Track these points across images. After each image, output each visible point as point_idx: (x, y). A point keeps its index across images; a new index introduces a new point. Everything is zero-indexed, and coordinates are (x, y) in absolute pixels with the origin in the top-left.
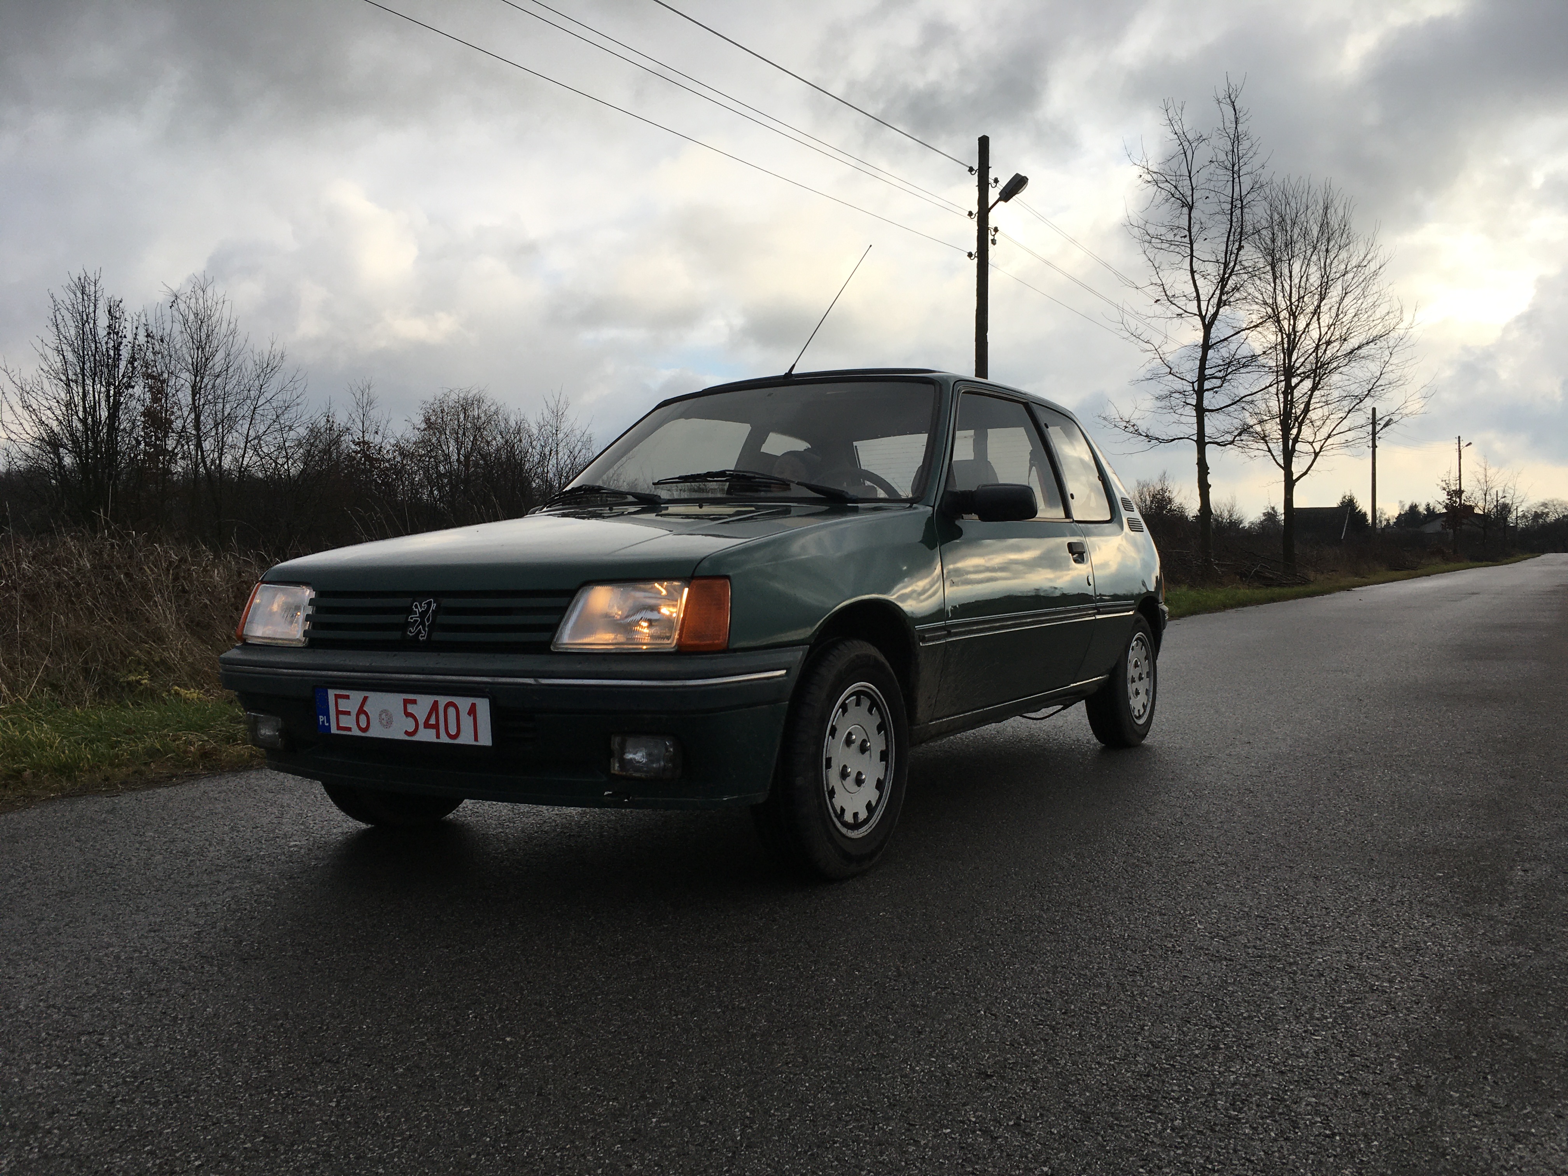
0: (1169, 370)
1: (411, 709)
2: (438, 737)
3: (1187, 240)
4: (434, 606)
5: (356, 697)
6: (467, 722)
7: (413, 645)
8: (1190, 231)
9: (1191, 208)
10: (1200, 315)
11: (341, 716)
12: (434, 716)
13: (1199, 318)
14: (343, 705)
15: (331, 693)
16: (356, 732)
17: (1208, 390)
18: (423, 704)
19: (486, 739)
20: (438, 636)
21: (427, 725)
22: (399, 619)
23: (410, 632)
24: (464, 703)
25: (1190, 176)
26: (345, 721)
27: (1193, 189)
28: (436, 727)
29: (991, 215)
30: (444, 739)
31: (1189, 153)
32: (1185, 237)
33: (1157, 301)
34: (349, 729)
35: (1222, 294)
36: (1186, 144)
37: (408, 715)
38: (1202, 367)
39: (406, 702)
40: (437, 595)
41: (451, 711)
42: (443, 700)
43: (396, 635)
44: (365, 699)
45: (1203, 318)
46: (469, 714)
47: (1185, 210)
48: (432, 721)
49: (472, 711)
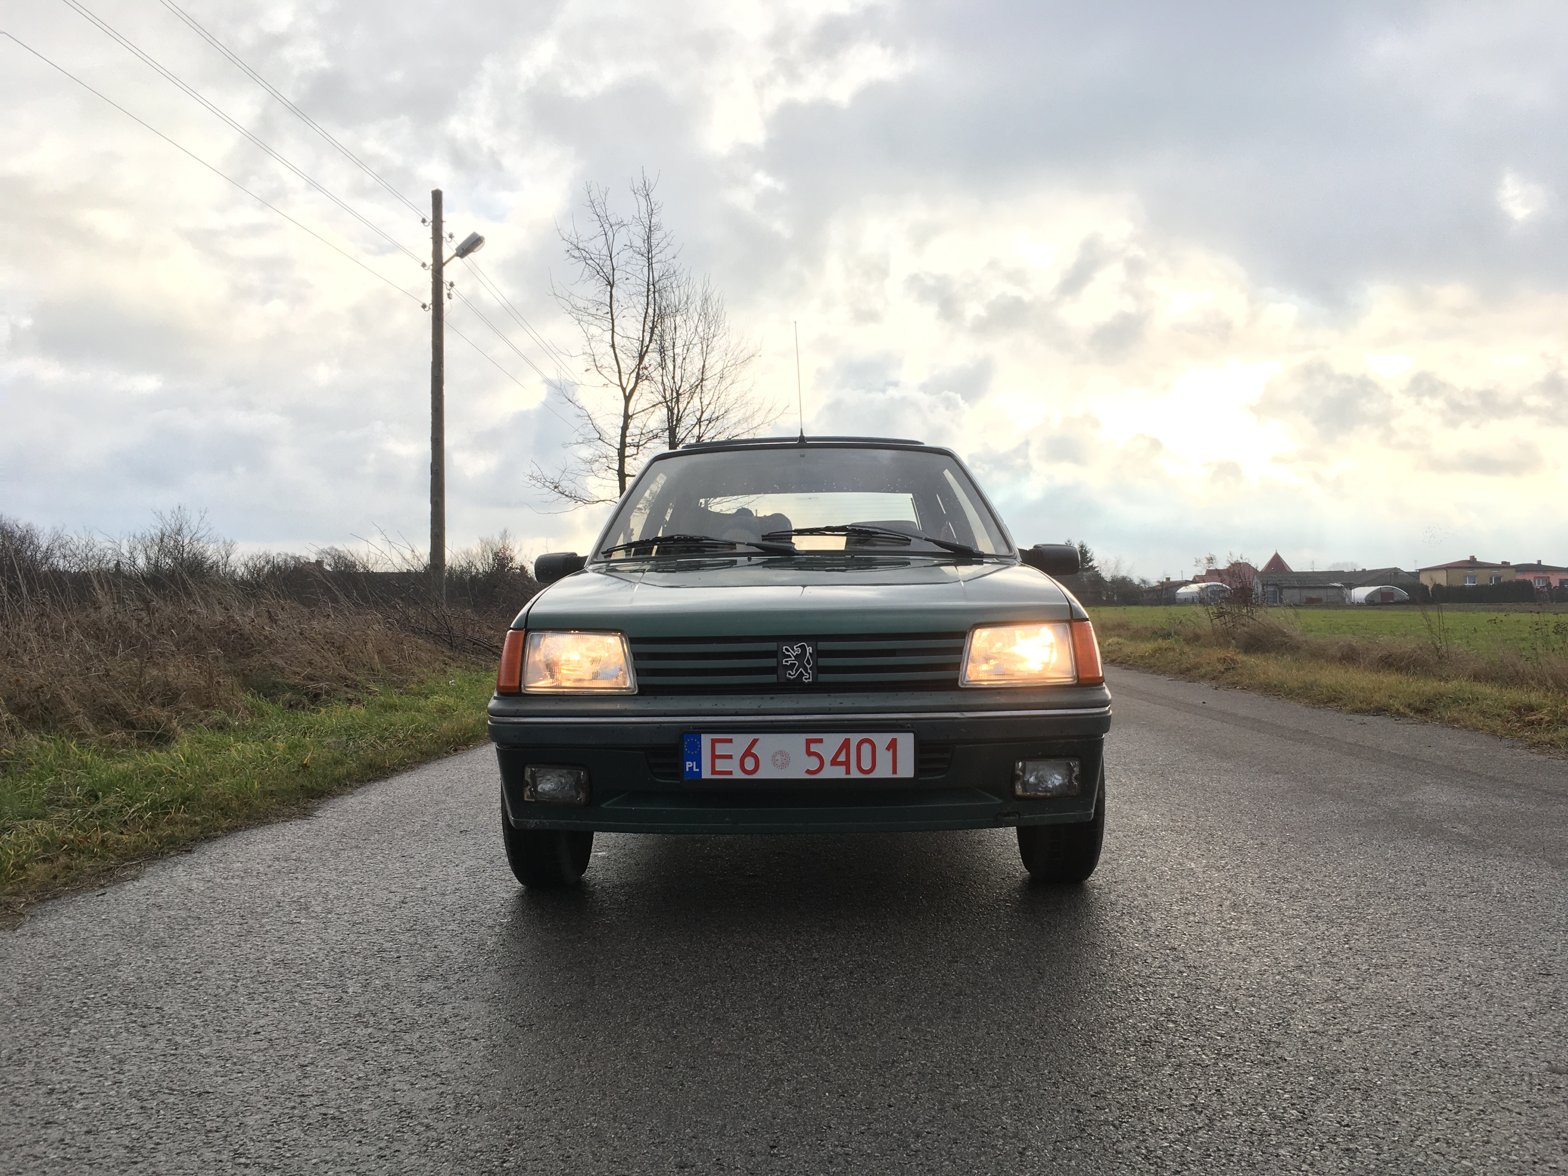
0: (598, 436)
1: (814, 748)
2: (848, 772)
3: (609, 315)
4: (809, 650)
5: (741, 741)
6: (884, 758)
7: (796, 687)
8: (611, 307)
9: (612, 287)
10: (621, 385)
11: (717, 761)
12: (843, 753)
13: (620, 388)
14: (721, 749)
15: (706, 740)
16: (738, 775)
17: (628, 456)
18: (831, 743)
19: (907, 770)
20: (824, 678)
21: (834, 762)
22: (771, 662)
23: (790, 674)
24: (882, 740)
25: (611, 257)
26: (721, 765)
27: (614, 269)
28: (847, 764)
29: (445, 269)
30: (855, 774)
31: (610, 234)
32: (608, 313)
33: (587, 370)
34: (730, 773)
35: (639, 369)
36: (607, 226)
37: (809, 753)
38: (623, 436)
39: (809, 742)
40: (812, 638)
41: (866, 749)
42: (855, 738)
43: (771, 678)
44: (755, 741)
45: (624, 390)
46: (888, 749)
47: (609, 287)
48: (842, 758)
49: (893, 746)
